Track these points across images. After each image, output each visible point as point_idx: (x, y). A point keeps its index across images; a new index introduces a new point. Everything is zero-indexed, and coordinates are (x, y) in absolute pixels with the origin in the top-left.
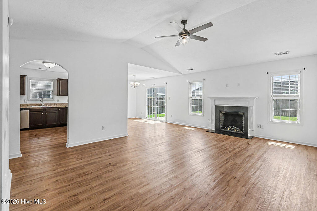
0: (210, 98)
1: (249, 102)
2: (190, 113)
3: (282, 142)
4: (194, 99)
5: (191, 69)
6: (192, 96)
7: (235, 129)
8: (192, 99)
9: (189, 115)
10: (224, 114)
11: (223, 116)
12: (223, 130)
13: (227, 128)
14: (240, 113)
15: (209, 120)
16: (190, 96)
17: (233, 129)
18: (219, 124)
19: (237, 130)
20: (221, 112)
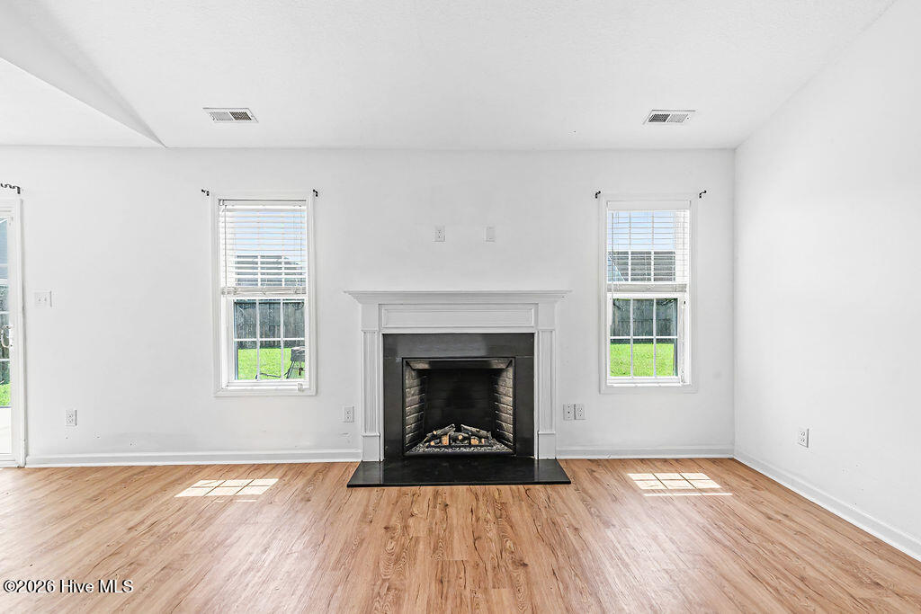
0: (357, 295)
1: (537, 311)
2: (223, 382)
4: (251, 304)
5: (236, 117)
6: (230, 284)
7: (473, 435)
8: (233, 298)
10: (420, 373)
11: (416, 382)
12: (421, 449)
13: (435, 437)
14: (497, 364)
15: (350, 413)
16: (222, 285)
17: (465, 439)
18: (404, 424)
19: (480, 438)
20: (408, 364)
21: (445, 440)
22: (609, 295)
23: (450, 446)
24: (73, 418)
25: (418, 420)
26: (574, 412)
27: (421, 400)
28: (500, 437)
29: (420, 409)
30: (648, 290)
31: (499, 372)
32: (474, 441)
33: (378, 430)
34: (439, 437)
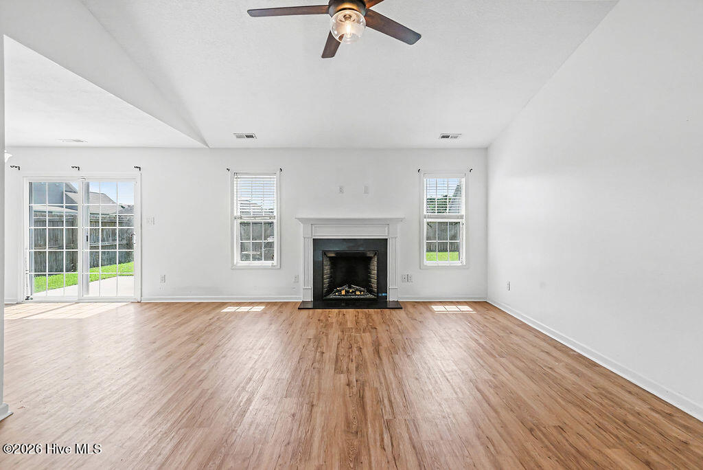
0: (301, 220)
1: (389, 228)
2: (235, 262)
3: (452, 303)
4: (248, 224)
5: (247, 136)
6: (239, 214)
7: (357, 290)
8: (240, 221)
9: (234, 268)
10: (331, 258)
11: (329, 263)
12: (332, 296)
13: (338, 291)
14: (370, 254)
15: (297, 277)
16: (235, 214)
17: (353, 292)
18: (323, 283)
19: (361, 292)
20: (325, 254)
21: (343, 292)
22: (425, 220)
23: (346, 295)
24: (164, 279)
25: (329, 283)
26: (408, 278)
27: (331, 273)
28: (371, 292)
29: (331, 277)
30: (445, 218)
31: (370, 258)
32: (358, 293)
33: (311, 286)
34: (340, 291)
